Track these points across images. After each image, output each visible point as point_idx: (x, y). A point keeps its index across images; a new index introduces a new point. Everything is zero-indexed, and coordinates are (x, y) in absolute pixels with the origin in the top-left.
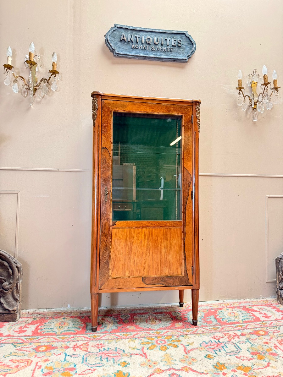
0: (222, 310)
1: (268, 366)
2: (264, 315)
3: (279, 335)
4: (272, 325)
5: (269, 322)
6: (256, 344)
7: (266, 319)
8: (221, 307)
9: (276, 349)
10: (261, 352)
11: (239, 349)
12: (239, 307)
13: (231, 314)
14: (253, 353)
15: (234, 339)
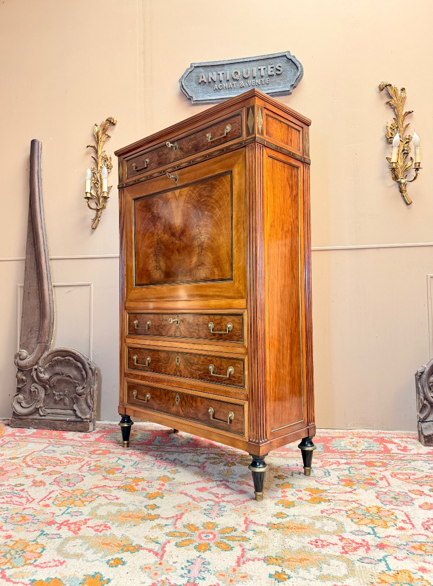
0: (344, 439)
1: (351, 492)
2: (402, 448)
3: (401, 469)
4: (403, 458)
5: (400, 456)
6: (356, 473)
7: (402, 452)
8: (345, 436)
9: (381, 479)
10: (354, 480)
11: (327, 475)
12: (371, 438)
13: (351, 443)
14: (342, 480)
15: (330, 465)
